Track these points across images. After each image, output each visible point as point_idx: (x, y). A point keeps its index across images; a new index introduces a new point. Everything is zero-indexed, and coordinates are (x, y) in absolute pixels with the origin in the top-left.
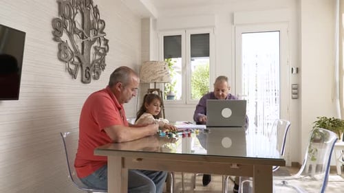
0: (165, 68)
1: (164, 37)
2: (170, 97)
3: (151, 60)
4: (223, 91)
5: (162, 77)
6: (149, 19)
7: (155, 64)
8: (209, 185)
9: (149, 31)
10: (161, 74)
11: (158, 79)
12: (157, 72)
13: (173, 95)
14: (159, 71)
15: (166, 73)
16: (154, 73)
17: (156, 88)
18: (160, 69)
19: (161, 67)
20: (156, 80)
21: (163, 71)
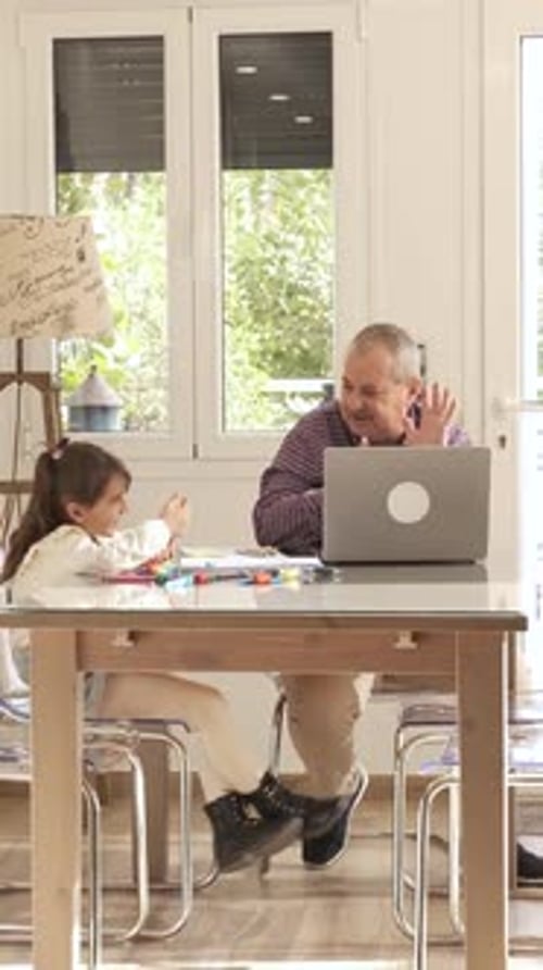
0: (82, 258)
1: (59, 44)
2: (89, 415)
10: (61, 287)
11: (49, 320)
12: (38, 280)
13: (109, 402)
14: (50, 275)
15: (89, 281)
16: (23, 289)
17: (26, 368)
18: (57, 266)
19: (60, 246)
20: (37, 327)
21: (76, 273)
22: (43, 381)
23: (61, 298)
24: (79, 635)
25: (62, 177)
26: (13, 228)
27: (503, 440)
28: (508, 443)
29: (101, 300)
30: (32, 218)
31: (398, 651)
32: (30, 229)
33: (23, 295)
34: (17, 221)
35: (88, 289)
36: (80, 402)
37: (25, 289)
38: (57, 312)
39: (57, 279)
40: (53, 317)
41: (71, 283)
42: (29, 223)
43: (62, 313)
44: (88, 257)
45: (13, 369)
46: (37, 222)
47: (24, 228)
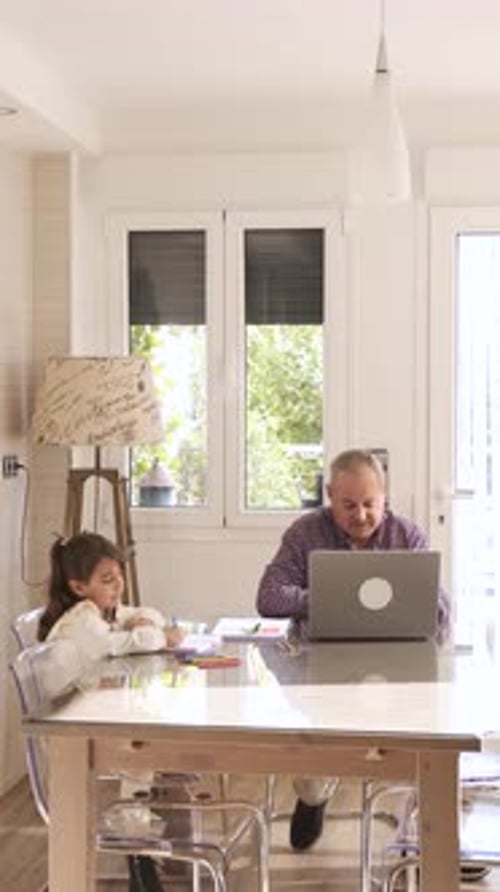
0: (141, 387)
1: (133, 235)
2: (153, 494)
3: (77, 350)
4: (368, 504)
5: (132, 424)
6: (63, 159)
7: (103, 372)
8: (319, 845)
9: (65, 210)
10: (126, 410)
11: (115, 435)
12: (109, 404)
13: (169, 484)
14: (117, 401)
15: (147, 404)
16: (98, 410)
17: (103, 465)
18: (124, 393)
19: (125, 381)
20: (107, 439)
21: (136, 400)
22: (113, 476)
23: (125, 417)
24: (91, 745)
25: (134, 328)
26: (90, 367)
27: (442, 519)
28: (446, 519)
29: (156, 418)
30: (105, 359)
31: (367, 762)
32: (103, 367)
33: (98, 415)
34: (93, 362)
35: (147, 410)
36: (147, 484)
37: (99, 411)
38: (122, 427)
39: (123, 404)
40: (119, 432)
41: (134, 406)
42: (102, 364)
43: (125, 429)
44: (147, 387)
45: (91, 465)
46: (108, 362)
47: (98, 367)
